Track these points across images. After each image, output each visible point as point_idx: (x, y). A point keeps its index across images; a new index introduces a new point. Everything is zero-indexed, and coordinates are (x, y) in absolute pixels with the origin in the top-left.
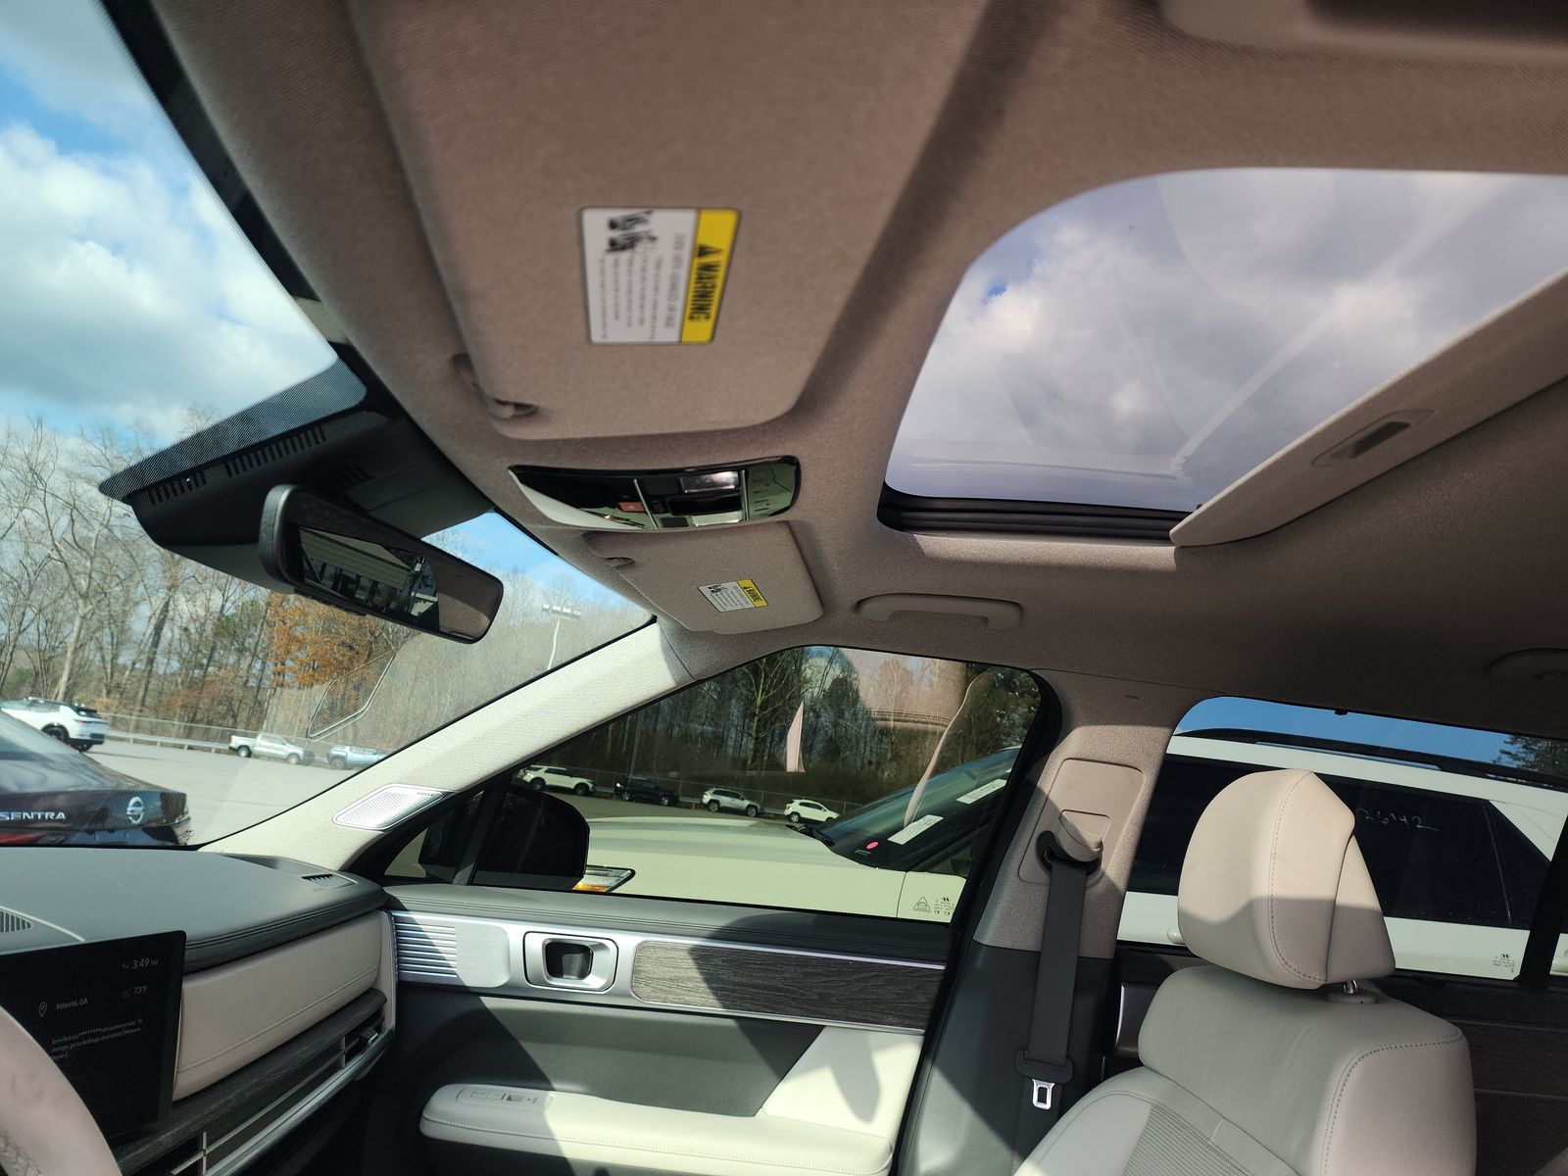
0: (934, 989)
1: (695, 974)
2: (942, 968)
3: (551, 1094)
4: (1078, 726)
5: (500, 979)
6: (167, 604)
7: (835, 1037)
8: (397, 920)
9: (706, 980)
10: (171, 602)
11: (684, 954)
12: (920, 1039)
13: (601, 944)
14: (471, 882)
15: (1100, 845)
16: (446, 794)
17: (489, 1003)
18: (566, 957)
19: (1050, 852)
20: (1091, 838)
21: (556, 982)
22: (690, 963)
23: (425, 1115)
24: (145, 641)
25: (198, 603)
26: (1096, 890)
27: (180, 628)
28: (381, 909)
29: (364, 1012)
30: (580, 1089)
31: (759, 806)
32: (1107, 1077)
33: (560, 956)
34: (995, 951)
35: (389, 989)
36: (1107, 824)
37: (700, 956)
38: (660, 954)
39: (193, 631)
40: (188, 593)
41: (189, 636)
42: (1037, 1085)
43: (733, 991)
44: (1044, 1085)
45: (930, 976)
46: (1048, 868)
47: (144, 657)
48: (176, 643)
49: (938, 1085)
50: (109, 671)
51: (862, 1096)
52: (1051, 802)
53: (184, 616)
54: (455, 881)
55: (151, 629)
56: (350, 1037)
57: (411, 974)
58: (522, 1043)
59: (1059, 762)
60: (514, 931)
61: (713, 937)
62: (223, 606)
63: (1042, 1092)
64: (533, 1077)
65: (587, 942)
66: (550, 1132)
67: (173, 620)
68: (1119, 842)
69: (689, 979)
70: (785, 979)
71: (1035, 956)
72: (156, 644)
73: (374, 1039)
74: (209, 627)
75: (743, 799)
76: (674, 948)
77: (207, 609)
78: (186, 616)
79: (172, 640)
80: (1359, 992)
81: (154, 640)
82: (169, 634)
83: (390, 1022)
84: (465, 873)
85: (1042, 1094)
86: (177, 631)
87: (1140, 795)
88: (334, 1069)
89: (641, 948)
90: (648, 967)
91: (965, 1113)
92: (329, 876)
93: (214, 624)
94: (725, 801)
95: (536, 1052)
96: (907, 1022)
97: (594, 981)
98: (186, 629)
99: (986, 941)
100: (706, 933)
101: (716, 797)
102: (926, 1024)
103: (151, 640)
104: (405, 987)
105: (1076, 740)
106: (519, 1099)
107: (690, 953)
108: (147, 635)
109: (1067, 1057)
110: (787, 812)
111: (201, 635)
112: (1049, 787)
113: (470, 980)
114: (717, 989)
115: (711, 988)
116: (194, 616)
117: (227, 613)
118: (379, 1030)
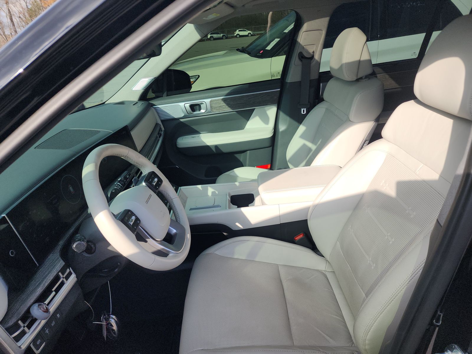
0: (278, 95)
1: (224, 104)
2: (279, 90)
3: (201, 134)
4: (305, 23)
5: (182, 115)
6: (9, 10)
7: (258, 110)
8: (155, 108)
9: (227, 105)
10: (9, 8)
11: (221, 101)
12: (277, 106)
13: (202, 103)
14: (167, 96)
15: (313, 52)
16: (155, 78)
17: (182, 120)
18: (195, 107)
19: (302, 57)
20: (311, 51)
21: (195, 113)
22: (223, 102)
23: (177, 144)
24: (10, 25)
25: (18, 6)
26: (313, 63)
27: (17, 17)
28: (151, 107)
29: (158, 129)
30: (207, 132)
31: (226, 35)
32: (318, 104)
33: (193, 107)
34: (291, 83)
35: (160, 123)
36: (315, 46)
37: (224, 100)
38: (215, 102)
39: (22, 17)
40: (13, 3)
41: (22, 19)
42: (302, 110)
43: (234, 106)
44: (304, 109)
45: (277, 92)
46: (301, 61)
47: (13, 30)
48: (20, 23)
49: (281, 114)
50: (5, 38)
51: (265, 120)
52: (301, 44)
53: (16, 12)
54: (163, 96)
55: (9, 20)
56: (158, 134)
57: (163, 119)
58: (191, 126)
59: (302, 33)
60: (182, 104)
61: (226, 96)
62: (27, 5)
63: (304, 111)
64: (196, 132)
65: (199, 103)
66: (203, 142)
67: (14, 15)
68: (318, 50)
69: (223, 106)
70: (244, 101)
71: (300, 82)
72: (14, 25)
73: (162, 133)
74: (26, 14)
75: (220, 34)
76: (218, 100)
77: (22, 8)
78: (17, 12)
79: (17, 22)
80: (365, 78)
81: (12, 24)
82: (15, 20)
83: (163, 129)
84: (165, 94)
85: (303, 111)
86: (17, 18)
87: (322, 37)
88: (158, 140)
89: (211, 101)
90: (214, 105)
91: (288, 118)
92: (137, 103)
93: (27, 13)
94: (215, 36)
95: (195, 127)
96: (273, 103)
97: (203, 111)
98: (20, 17)
99: (289, 82)
100: (224, 95)
101: (212, 35)
102: (277, 102)
103: (11, 24)
104: (162, 121)
105: (305, 27)
106: (195, 137)
107: (222, 100)
108: (9, 23)
109: (309, 102)
110: (235, 35)
111: (25, 18)
112: (300, 40)
113: (176, 116)
114: (230, 106)
115: (229, 106)
116: (20, 12)
117: (30, 7)
118: (162, 131)
